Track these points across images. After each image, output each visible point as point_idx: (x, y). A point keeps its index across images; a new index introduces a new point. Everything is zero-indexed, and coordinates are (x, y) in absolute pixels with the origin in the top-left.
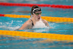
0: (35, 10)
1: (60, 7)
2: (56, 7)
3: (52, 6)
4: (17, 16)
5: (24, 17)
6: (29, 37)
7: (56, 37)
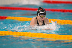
1: (55, 10)
2: (52, 10)
7: (51, 36)
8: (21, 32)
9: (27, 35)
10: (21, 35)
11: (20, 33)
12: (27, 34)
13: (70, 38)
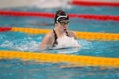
0: (61, 18)
1: (91, 17)
2: (86, 17)
3: (80, 16)
4: (29, 30)
5: (39, 31)
6: (46, 60)
7: (85, 60)
8: (35, 53)
9: (45, 59)
10: (35, 58)
11: (33, 55)
12: (45, 57)
13: (115, 63)
